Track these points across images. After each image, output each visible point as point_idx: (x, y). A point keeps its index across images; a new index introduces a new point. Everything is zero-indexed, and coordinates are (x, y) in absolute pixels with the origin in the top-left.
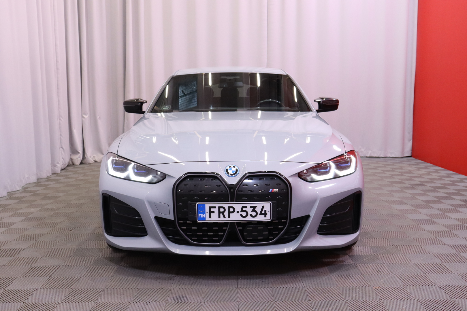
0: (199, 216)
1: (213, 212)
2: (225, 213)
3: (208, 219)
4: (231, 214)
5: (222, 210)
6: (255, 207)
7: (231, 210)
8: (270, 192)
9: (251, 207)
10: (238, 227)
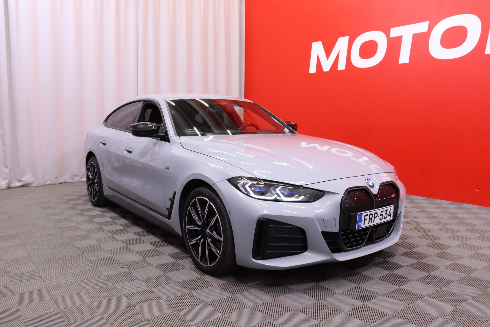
0: (358, 224)
1: (366, 219)
2: (372, 219)
3: (363, 226)
5: (371, 216)
6: (386, 211)
7: (376, 215)
8: (392, 197)
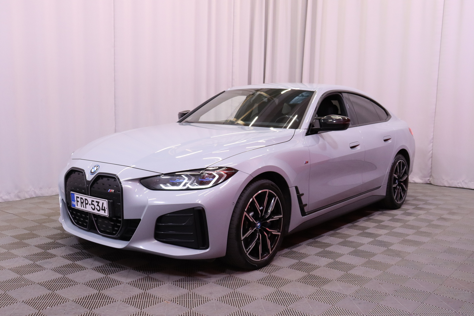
4: (86, 205)
8: (108, 191)
9: (97, 202)
10: (94, 218)
